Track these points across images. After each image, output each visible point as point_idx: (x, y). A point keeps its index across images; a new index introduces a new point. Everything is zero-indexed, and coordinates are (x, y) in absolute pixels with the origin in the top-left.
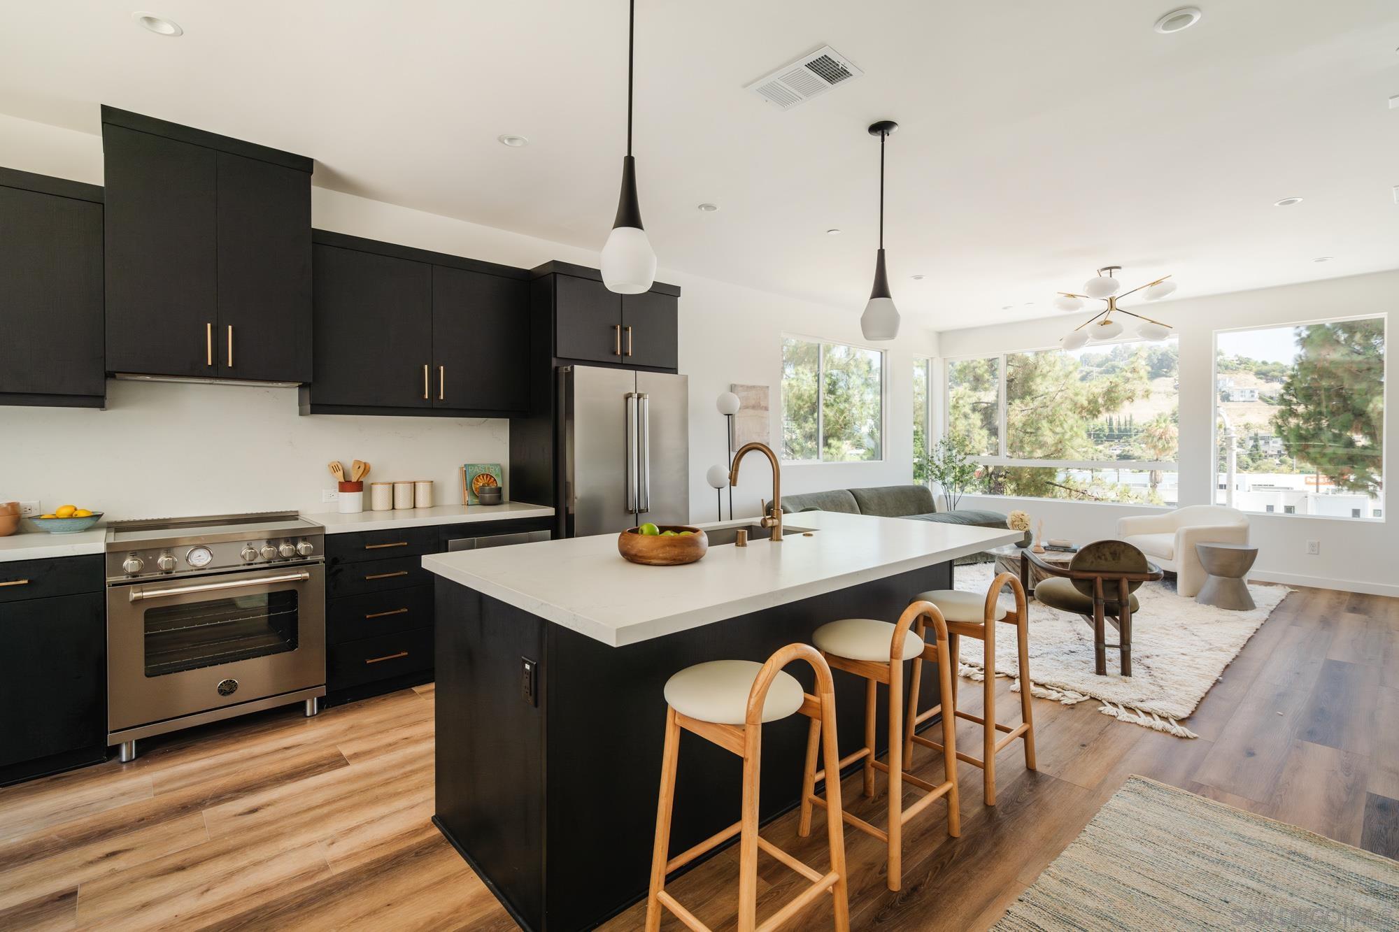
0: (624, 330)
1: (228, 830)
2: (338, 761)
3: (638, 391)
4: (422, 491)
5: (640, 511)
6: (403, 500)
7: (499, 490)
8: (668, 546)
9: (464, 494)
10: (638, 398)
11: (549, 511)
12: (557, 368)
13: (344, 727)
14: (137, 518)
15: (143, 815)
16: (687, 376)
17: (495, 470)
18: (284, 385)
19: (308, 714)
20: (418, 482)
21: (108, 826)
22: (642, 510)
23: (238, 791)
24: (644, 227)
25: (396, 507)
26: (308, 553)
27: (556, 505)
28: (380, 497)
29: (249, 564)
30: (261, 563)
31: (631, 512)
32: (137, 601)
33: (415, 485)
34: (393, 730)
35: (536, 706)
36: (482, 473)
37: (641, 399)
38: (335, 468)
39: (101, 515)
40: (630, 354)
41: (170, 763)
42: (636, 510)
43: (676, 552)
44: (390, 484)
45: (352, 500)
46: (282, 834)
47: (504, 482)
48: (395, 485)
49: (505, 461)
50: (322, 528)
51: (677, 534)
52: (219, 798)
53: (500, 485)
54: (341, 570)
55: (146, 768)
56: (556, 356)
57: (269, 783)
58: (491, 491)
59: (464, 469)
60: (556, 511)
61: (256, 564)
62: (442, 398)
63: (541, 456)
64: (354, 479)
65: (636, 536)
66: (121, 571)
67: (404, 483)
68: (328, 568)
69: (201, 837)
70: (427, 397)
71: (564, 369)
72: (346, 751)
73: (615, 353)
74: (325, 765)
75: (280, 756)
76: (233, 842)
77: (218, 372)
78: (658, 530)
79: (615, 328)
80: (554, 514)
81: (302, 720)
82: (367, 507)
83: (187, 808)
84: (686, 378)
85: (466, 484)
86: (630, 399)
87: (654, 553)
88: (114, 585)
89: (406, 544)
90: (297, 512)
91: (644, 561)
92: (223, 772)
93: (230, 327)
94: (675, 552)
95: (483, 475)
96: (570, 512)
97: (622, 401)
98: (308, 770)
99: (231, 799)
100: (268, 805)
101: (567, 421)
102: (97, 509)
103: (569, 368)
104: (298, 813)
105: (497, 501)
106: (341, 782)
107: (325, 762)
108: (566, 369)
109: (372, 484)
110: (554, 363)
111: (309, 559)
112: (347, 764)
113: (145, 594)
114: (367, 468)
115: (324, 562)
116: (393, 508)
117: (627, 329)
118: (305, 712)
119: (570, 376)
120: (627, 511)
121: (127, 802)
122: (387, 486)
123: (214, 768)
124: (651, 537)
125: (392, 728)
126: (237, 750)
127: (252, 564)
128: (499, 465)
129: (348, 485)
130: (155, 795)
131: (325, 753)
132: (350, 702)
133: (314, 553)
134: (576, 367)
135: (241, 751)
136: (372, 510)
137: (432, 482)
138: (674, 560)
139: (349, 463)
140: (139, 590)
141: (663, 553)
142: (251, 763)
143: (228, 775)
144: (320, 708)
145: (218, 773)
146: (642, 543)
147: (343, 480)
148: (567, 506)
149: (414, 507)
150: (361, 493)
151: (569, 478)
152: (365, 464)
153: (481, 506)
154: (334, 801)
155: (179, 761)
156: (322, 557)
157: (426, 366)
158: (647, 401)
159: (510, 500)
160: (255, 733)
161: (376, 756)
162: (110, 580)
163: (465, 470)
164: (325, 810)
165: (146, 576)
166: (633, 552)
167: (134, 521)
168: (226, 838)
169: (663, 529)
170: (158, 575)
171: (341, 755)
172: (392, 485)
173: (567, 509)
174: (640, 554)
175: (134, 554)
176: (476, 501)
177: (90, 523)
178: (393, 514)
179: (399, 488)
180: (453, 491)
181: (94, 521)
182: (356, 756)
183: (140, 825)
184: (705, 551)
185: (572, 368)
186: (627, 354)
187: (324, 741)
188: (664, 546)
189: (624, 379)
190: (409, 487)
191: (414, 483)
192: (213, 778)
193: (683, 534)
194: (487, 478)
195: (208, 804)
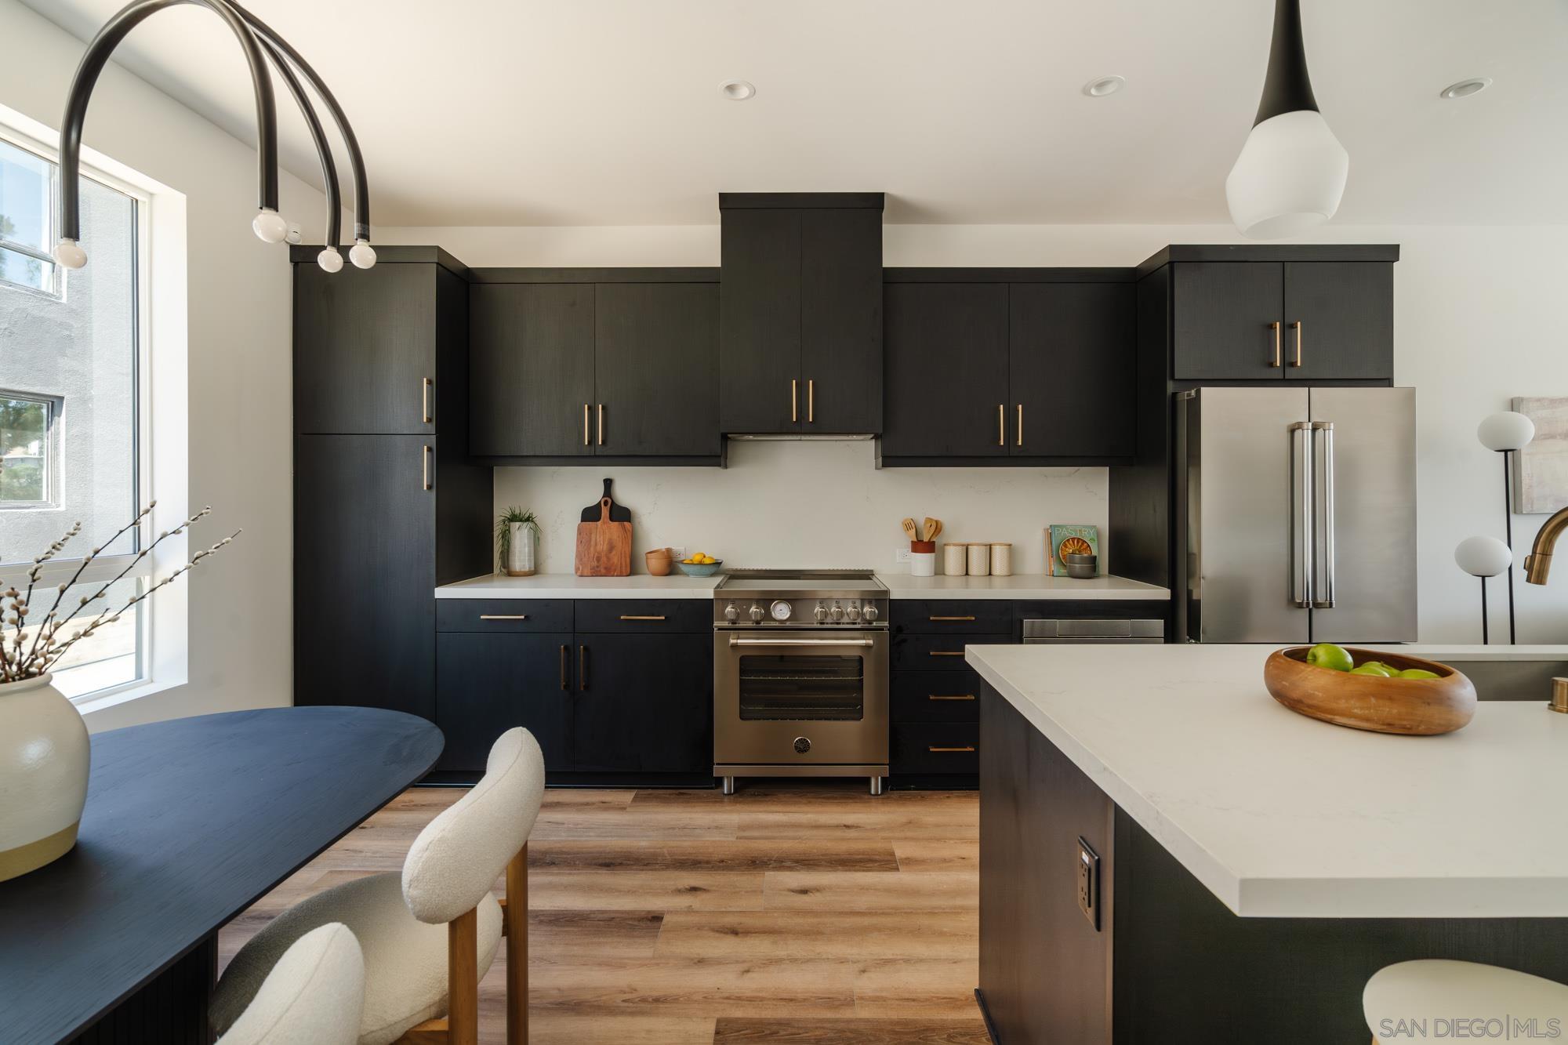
0: (1288, 328)
1: (780, 905)
2: (888, 862)
3: (1314, 419)
4: (999, 555)
5: (1317, 605)
6: (977, 566)
7: (1093, 560)
8: (1374, 696)
9: (1049, 562)
10: (1314, 430)
11: (1162, 593)
12: (1174, 395)
13: (904, 819)
14: (747, 568)
15: (723, 857)
16: (1414, 388)
17: (1089, 533)
18: (861, 437)
19: (873, 792)
20: (995, 545)
21: (700, 858)
22: (1321, 604)
23: (797, 861)
24: (1320, 110)
25: (970, 572)
26: (873, 618)
27: (1173, 586)
28: (953, 560)
29: (838, 623)
30: (848, 623)
31: (1300, 606)
32: (735, 647)
33: (990, 548)
34: (952, 842)
35: (1099, 928)
36: (1073, 536)
37: (1320, 432)
38: (908, 525)
39: (721, 563)
40: (1299, 364)
41: (754, 808)
42: (1308, 604)
43: (1395, 711)
44: (963, 545)
45: (922, 563)
46: (822, 933)
47: (1102, 551)
48: (970, 547)
49: (1101, 520)
50: (887, 592)
51: (1395, 671)
52: (782, 862)
53: (1095, 552)
54: (904, 641)
55: (738, 807)
56: (1172, 377)
57: (823, 863)
58: (1083, 560)
59: (1050, 531)
60: (1174, 594)
61: (843, 623)
62: (1020, 444)
63: (1152, 515)
64: (926, 539)
65: (1301, 666)
66: (723, 618)
67: (978, 545)
68: (892, 637)
69: (756, 903)
70: (1002, 444)
71: (1184, 396)
72: (901, 851)
73: (1271, 365)
74: (875, 861)
75: (839, 833)
76: (781, 922)
77: (801, 428)
78: (1350, 659)
79: (1271, 327)
80: (1169, 598)
81: (866, 797)
82: (939, 570)
83: (756, 863)
84: (1410, 394)
85: (1052, 550)
86: (1298, 433)
87: (1342, 704)
88: (719, 629)
89: (974, 618)
90: (872, 571)
91: (1320, 715)
92: (791, 833)
93: (811, 382)
94: (1391, 711)
95: (1073, 539)
96: (1195, 597)
97: (1286, 436)
98: (861, 861)
99: (790, 869)
100: (818, 890)
101: (1190, 469)
102: (717, 557)
103: (1193, 392)
104: (842, 914)
105: (1091, 571)
106: (889, 890)
107: (877, 857)
108: (1189, 395)
109: (945, 545)
110: (1170, 387)
111: (875, 624)
112: (897, 869)
113: (739, 641)
114: (939, 527)
115: (889, 630)
116: (967, 574)
117: (1293, 326)
118: (870, 789)
119: (1195, 404)
120: (1292, 602)
121: (716, 837)
122: (960, 548)
123: (785, 826)
124: (1333, 673)
125: (951, 839)
126: (807, 813)
127: (839, 623)
128: (1095, 527)
129: (922, 546)
130: (737, 838)
131: (880, 845)
132: (914, 789)
133: (879, 618)
134: (1203, 389)
135: (809, 816)
136: (944, 574)
137: (1010, 545)
138: (1389, 725)
139: (921, 521)
140: (736, 636)
141: (1362, 708)
142: (815, 832)
143: (794, 838)
144: (884, 788)
145: (785, 834)
146: (1313, 681)
147: (916, 540)
148: (1190, 588)
149: (990, 574)
150: (933, 554)
151: (1194, 548)
152: (937, 522)
153: (1070, 579)
154: (876, 914)
155: (762, 807)
156: (886, 624)
157: (1002, 406)
158: (1330, 434)
159: (1109, 573)
160: (824, 798)
161: (927, 870)
162: (716, 624)
163: (1050, 533)
164: (867, 921)
165: (742, 625)
166: (1295, 695)
167: (745, 570)
168: (776, 915)
169: (1361, 658)
170: (750, 624)
171: (892, 854)
172: (965, 548)
173: (1189, 593)
174: (1311, 702)
175: (733, 601)
176: (1063, 571)
177: (713, 569)
178: (967, 582)
179: (973, 551)
180: (1036, 557)
181: (715, 567)
182: (909, 862)
183: (719, 867)
184: (1470, 717)
185: (1198, 393)
186: (1293, 364)
187: (883, 829)
188: (1363, 696)
189: (1291, 402)
190: (984, 550)
191: (990, 545)
192: (782, 838)
193: (1411, 675)
194: (1078, 542)
195: (771, 866)
